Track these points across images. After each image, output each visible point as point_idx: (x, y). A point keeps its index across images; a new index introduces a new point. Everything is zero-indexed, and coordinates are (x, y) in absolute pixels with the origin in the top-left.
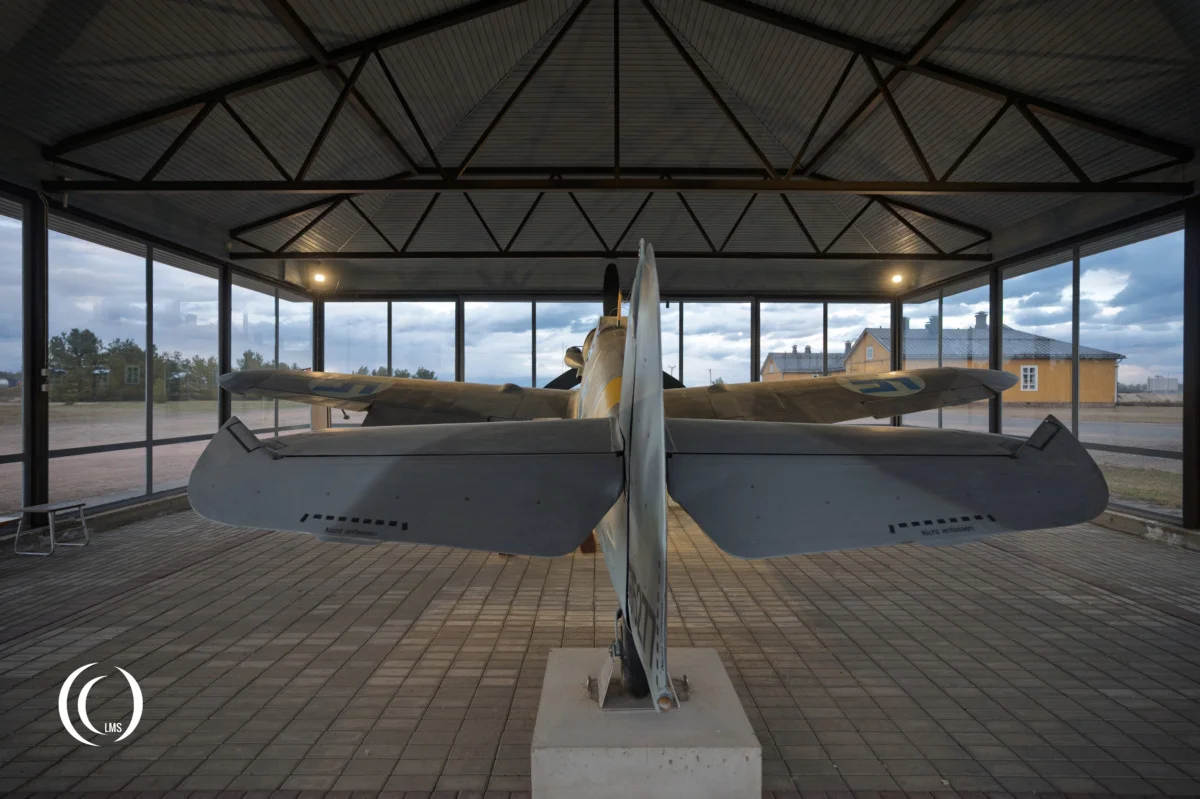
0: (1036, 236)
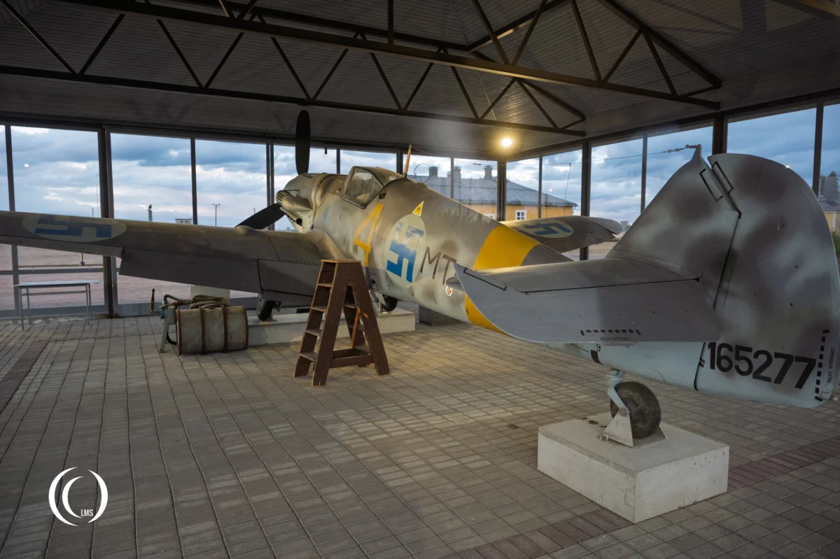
0: (618, 123)
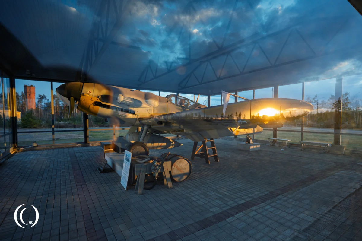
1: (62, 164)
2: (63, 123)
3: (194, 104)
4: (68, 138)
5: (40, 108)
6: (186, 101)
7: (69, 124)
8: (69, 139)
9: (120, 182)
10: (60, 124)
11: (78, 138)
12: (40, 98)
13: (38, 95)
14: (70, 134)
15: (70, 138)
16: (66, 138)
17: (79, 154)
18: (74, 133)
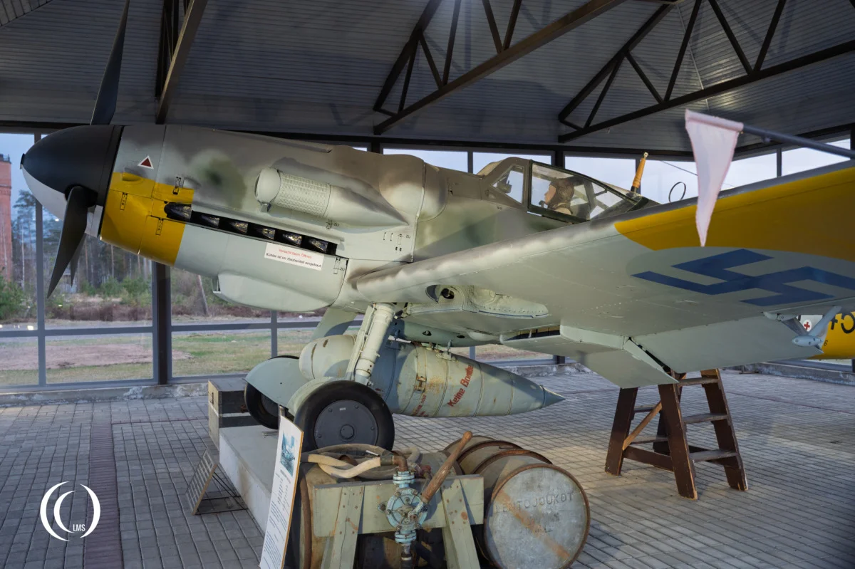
1: (52, 470)
2: (101, 300)
3: (618, 200)
4: (103, 363)
5: (25, 245)
6: (580, 189)
7: (121, 303)
8: (105, 366)
9: (259, 562)
10: (89, 304)
11: (141, 360)
12: (24, 203)
13: (19, 193)
14: (112, 347)
15: (112, 363)
16: (97, 363)
17: (127, 428)
18: (131, 342)
